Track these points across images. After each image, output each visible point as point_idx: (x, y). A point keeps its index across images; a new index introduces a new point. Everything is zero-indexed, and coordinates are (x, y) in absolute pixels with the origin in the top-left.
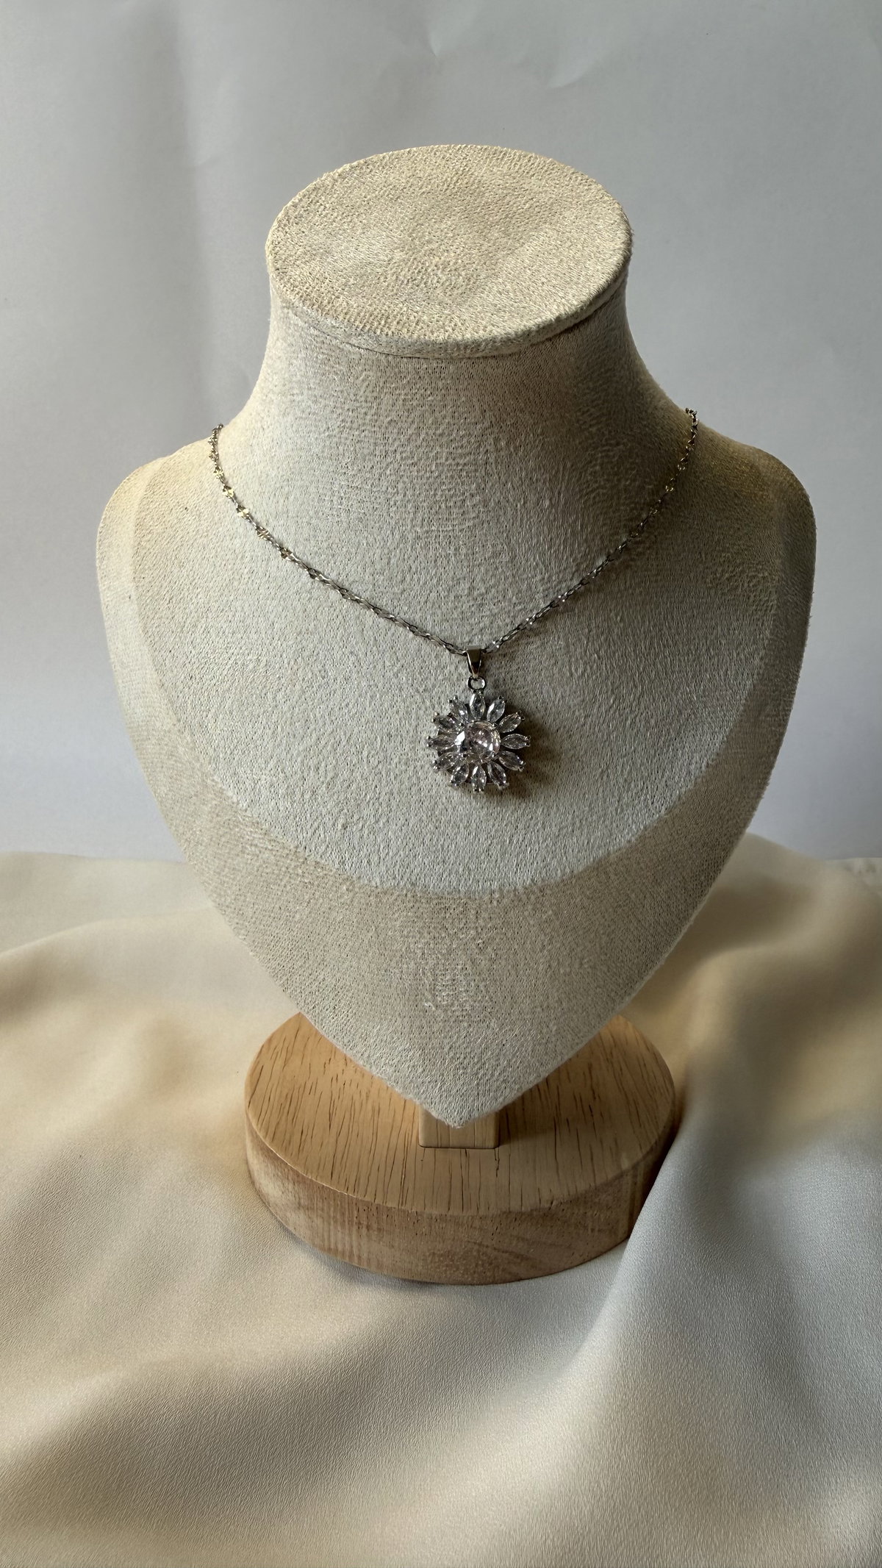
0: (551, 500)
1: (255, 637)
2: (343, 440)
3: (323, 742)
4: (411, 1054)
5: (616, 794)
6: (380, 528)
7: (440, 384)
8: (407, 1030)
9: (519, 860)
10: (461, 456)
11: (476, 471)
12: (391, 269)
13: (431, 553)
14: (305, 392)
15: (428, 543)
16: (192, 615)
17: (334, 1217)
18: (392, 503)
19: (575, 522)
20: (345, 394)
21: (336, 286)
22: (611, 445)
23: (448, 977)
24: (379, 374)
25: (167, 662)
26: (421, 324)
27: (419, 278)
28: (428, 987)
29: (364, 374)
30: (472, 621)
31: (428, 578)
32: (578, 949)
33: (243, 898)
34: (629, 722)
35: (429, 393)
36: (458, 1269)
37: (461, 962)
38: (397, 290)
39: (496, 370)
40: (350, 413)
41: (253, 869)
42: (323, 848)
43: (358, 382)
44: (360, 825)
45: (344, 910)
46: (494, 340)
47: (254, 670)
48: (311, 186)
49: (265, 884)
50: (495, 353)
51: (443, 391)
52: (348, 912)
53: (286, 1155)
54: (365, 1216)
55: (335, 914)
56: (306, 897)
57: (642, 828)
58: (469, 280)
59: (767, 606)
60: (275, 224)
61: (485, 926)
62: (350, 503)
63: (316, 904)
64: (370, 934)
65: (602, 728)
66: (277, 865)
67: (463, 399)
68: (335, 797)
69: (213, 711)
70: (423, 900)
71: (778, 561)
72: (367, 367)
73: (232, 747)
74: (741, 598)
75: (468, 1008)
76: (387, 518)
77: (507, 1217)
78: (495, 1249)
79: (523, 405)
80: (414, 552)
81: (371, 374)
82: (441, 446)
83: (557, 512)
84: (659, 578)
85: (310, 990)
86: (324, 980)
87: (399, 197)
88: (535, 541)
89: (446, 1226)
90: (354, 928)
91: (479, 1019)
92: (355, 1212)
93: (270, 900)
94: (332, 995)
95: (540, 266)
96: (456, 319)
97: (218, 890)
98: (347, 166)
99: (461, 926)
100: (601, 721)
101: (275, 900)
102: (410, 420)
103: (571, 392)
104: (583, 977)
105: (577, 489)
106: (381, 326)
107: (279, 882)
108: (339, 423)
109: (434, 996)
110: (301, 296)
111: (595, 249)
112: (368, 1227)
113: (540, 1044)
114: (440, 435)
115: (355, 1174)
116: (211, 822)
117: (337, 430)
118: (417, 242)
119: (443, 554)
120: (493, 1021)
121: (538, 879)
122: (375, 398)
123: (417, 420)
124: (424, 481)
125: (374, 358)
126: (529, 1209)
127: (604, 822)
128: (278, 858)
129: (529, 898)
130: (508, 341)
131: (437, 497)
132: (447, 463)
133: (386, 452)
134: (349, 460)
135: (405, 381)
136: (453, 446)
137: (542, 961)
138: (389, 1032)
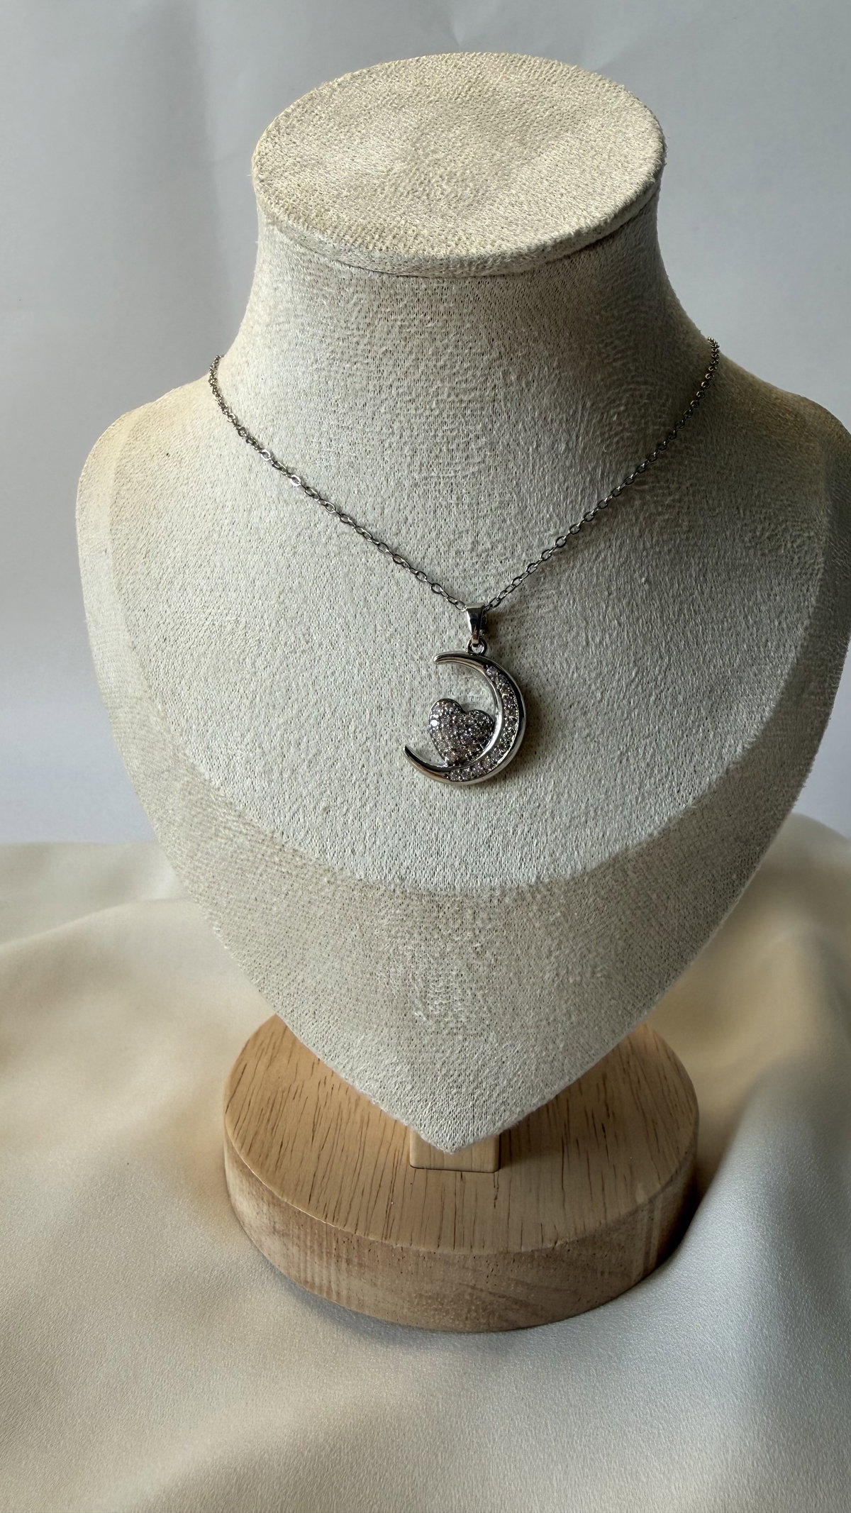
0: (567, 444)
1: (234, 595)
2: (332, 374)
3: (305, 714)
4: (398, 1068)
5: (637, 780)
6: (373, 474)
7: (442, 309)
8: (395, 1041)
9: (524, 854)
10: (465, 391)
11: (482, 409)
12: (390, 180)
13: (430, 503)
14: (292, 319)
15: (427, 491)
16: (169, 570)
17: (311, 1247)
18: (387, 445)
19: (594, 469)
20: (335, 321)
21: (326, 199)
22: (638, 383)
23: (441, 984)
24: (373, 296)
25: (140, 622)
26: (420, 239)
27: (421, 189)
28: (418, 994)
29: (355, 296)
30: (475, 580)
31: (426, 531)
32: (591, 956)
33: (216, 886)
34: (653, 698)
35: (429, 318)
36: (447, 1315)
37: (455, 968)
38: (396, 202)
39: (505, 291)
40: (341, 343)
41: (226, 854)
42: (302, 834)
43: (350, 306)
44: (344, 810)
45: (325, 905)
46: (503, 256)
47: (233, 632)
48: (307, 96)
49: (240, 871)
50: (505, 272)
51: (445, 317)
53: (261, 1173)
54: (345, 1249)
55: (315, 908)
57: (666, 819)
58: (478, 192)
59: (813, 570)
60: (265, 134)
61: (484, 928)
62: (340, 445)
63: (295, 896)
64: (353, 933)
65: (621, 704)
66: (252, 851)
68: (317, 777)
69: (187, 677)
70: (413, 897)
71: (825, 520)
72: (359, 288)
73: (206, 717)
74: (783, 560)
75: (464, 1020)
76: (381, 462)
77: (505, 1259)
78: (491, 1293)
79: (536, 334)
80: (411, 501)
81: (363, 296)
82: (442, 381)
83: (574, 457)
84: (691, 535)
85: (288, 991)
86: (303, 981)
87: (403, 106)
88: (548, 490)
89: (435, 1265)
90: (337, 925)
91: (476, 1032)
92: (334, 1245)
93: (246, 889)
94: (312, 999)
95: (559, 176)
96: (461, 233)
97: (191, 876)
98: (348, 76)
99: (456, 927)
100: (621, 696)
101: (250, 890)
102: (408, 349)
103: (591, 319)
104: (596, 988)
105: (598, 433)
106: (374, 241)
107: (255, 870)
108: (328, 354)
110: (287, 209)
111: (622, 158)
112: (348, 1261)
113: (545, 1062)
114: (443, 367)
115: (336, 1199)
116: (183, 800)
117: (326, 363)
118: (420, 152)
119: (444, 503)
120: (492, 1034)
121: (545, 875)
122: (369, 325)
123: (415, 350)
124: (423, 420)
125: (366, 278)
126: (530, 1249)
127: (622, 812)
128: (253, 844)
129: (534, 897)
130: (519, 257)
131: (437, 438)
132: (450, 399)
133: (381, 387)
134: (339, 397)
135: (402, 305)
136: (456, 380)
137: (548, 968)
138: (374, 1043)
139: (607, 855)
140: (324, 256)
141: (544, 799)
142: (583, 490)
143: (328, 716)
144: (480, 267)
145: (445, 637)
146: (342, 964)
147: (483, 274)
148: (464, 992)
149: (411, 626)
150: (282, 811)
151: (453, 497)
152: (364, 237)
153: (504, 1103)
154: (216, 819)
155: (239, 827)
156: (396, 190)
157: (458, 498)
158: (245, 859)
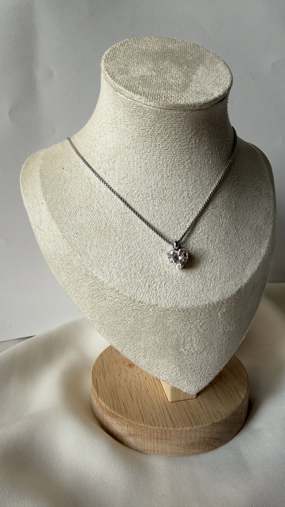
0: (212, 161)
2: (138, 141)
3: (137, 255)
4: (175, 369)
5: (241, 264)
7: (179, 120)
8: (174, 360)
9: (214, 292)
10: (184, 146)
11: (188, 151)
12: (153, 78)
13: (173, 182)
14: (123, 123)
15: (172, 178)
17: (147, 437)
18: (158, 164)
19: (219, 168)
20: (141, 124)
21: (136, 83)
23: (189, 339)
25: (65, 228)
27: (165, 81)
28: (182, 343)
29: (150, 116)
31: (172, 191)
32: (232, 322)
34: (241, 238)
35: (174, 123)
36: (196, 449)
37: (194, 332)
38: (159, 85)
39: (199, 114)
40: (142, 131)
41: (109, 306)
42: (142, 295)
44: (155, 285)
46: (200, 103)
48: (111, 48)
49: (115, 311)
50: (200, 108)
51: (180, 122)
52: (151, 319)
53: (121, 415)
54: (160, 435)
55: (146, 320)
56: (134, 315)
57: (250, 275)
58: (183, 82)
59: (270, 195)
60: (103, 60)
61: (203, 318)
62: (141, 164)
63: (138, 317)
64: (160, 326)
66: (121, 304)
68: (144, 275)
69: (88, 246)
70: (181, 311)
72: (152, 113)
73: (98, 259)
75: (196, 349)
76: (156, 169)
77: (213, 425)
78: (209, 438)
79: (204, 127)
80: (166, 182)
81: (153, 116)
82: (177, 142)
83: (214, 165)
84: (243, 187)
85: (133, 350)
86: (139, 345)
88: (208, 176)
89: (192, 433)
90: (154, 324)
91: (200, 353)
92: (156, 434)
93: (117, 317)
94: (143, 351)
96: (185, 96)
99: (195, 319)
100: (233, 239)
101: (119, 317)
102: (166, 133)
104: (233, 332)
105: (219, 157)
106: (158, 98)
107: (122, 310)
108: (137, 134)
110: (124, 87)
112: (161, 439)
114: (177, 138)
115: (152, 418)
117: (136, 137)
118: (158, 69)
119: (178, 182)
120: (205, 352)
121: (221, 298)
122: (153, 125)
123: (168, 134)
124: (170, 155)
125: (156, 110)
126: (220, 420)
127: (239, 275)
128: (122, 301)
129: (218, 305)
130: (205, 104)
131: (175, 161)
132: (179, 148)
133: (156, 145)
134: (141, 149)
135: (166, 119)
136: (181, 142)
137: (221, 328)
138: (167, 362)
139: (237, 289)
140: (140, 102)
141: (217, 274)
142: (217, 175)
143: (145, 254)
144: (194, 107)
145: (181, 225)
146: (155, 338)
147: (195, 109)
148: (196, 340)
149: (170, 222)
150: (133, 289)
151: (180, 179)
152: (155, 97)
153: (209, 374)
154: (105, 294)
155: (116, 296)
156: (157, 81)
157: (182, 180)
158: (117, 307)
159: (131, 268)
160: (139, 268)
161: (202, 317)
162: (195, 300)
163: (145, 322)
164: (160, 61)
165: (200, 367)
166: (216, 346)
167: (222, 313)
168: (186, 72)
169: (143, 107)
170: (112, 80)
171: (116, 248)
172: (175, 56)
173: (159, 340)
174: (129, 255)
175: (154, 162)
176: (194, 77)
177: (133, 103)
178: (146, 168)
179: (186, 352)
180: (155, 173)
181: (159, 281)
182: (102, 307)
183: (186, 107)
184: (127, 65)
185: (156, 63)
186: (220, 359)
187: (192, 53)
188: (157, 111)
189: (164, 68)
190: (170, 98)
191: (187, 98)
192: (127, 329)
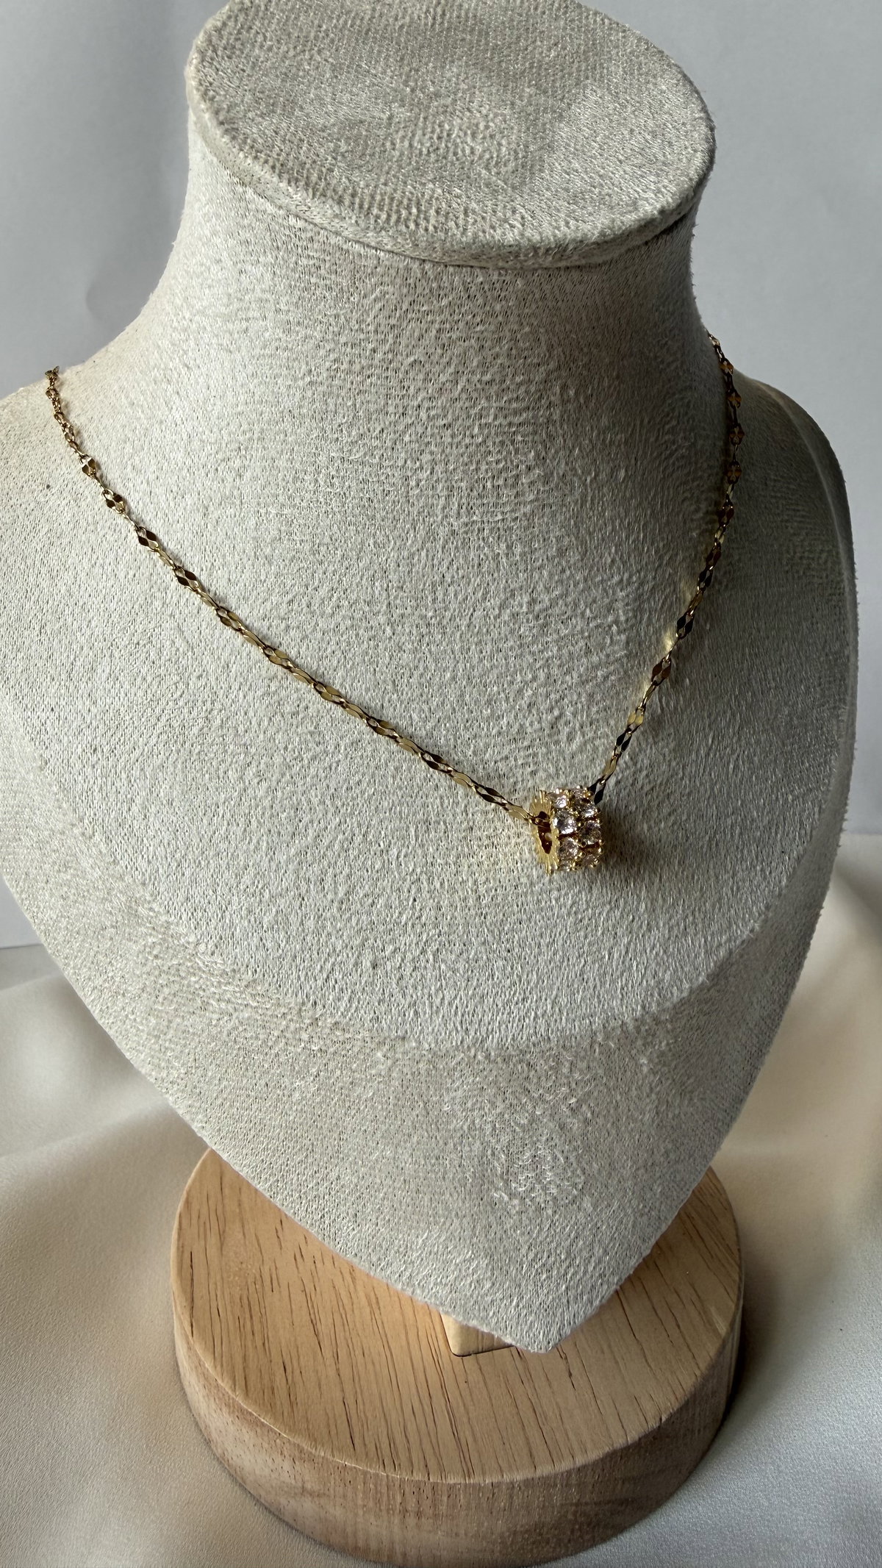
0: (627, 472)
2: (335, 389)
4: (474, 1264)
5: (728, 868)
6: (395, 521)
7: (498, 307)
8: (468, 1233)
10: (516, 412)
11: (535, 433)
12: (396, 132)
13: (472, 554)
14: (270, 315)
15: (467, 541)
18: (413, 483)
19: (654, 499)
20: (342, 321)
24: (405, 290)
26: (472, 216)
28: (498, 1171)
29: (378, 290)
31: (470, 590)
35: (479, 320)
37: (545, 1132)
39: (577, 287)
40: (349, 350)
41: (220, 1032)
43: (368, 301)
45: (375, 1084)
46: (584, 242)
49: (242, 1053)
50: (583, 262)
51: (500, 318)
52: (382, 1086)
55: (361, 1089)
56: (314, 1071)
57: (763, 909)
58: (516, 153)
62: (347, 485)
63: (329, 1078)
67: (527, 329)
72: (386, 279)
73: (178, 856)
75: (554, 1190)
76: (406, 505)
77: (610, 1460)
78: (596, 1504)
79: (599, 338)
80: (448, 554)
81: (391, 289)
82: (488, 398)
83: (634, 486)
86: (338, 1178)
88: (609, 528)
91: (567, 1201)
92: (399, 1498)
93: (250, 1073)
96: (523, 211)
99: (549, 1085)
102: (445, 360)
104: (692, 1115)
106: (413, 218)
107: (267, 1050)
108: (328, 364)
109: (507, 1182)
114: (489, 383)
115: (385, 1433)
117: (325, 375)
119: (490, 554)
120: (586, 1199)
121: (650, 1004)
122: (393, 327)
123: (455, 361)
124: (462, 450)
125: (401, 266)
126: (637, 1436)
127: (720, 909)
128: (267, 1018)
130: (604, 243)
131: (479, 474)
132: (497, 423)
133: (405, 408)
134: (344, 421)
135: (444, 302)
136: (505, 399)
137: (648, 1108)
138: (441, 1240)
139: (712, 964)
140: (337, 234)
144: (558, 256)
147: (563, 264)
150: (309, 974)
151: (501, 545)
152: (398, 212)
153: (600, 1275)
154: (204, 990)
155: (245, 999)
156: (411, 146)
157: (507, 546)
158: (252, 1037)
159: (303, 891)
160: (336, 894)
161: (577, 1076)
162: (552, 1015)
163: (359, 1097)
164: (427, 64)
165: (568, 1254)
166: (627, 1172)
167: (655, 1055)
168: (531, 109)
169: (348, 251)
170: (226, 139)
171: (247, 811)
172: (487, 44)
173: (410, 1160)
174: (297, 842)
175: (396, 475)
176: (564, 131)
177: (309, 235)
178: (364, 500)
179: (516, 1202)
180: (402, 517)
181: (413, 945)
182: (194, 1034)
183: (526, 255)
184: (290, 75)
185: (410, 71)
186: (642, 1215)
187: (555, 36)
188: (408, 269)
189: (443, 90)
190: (462, 216)
191: (530, 219)
192: (291, 1118)
